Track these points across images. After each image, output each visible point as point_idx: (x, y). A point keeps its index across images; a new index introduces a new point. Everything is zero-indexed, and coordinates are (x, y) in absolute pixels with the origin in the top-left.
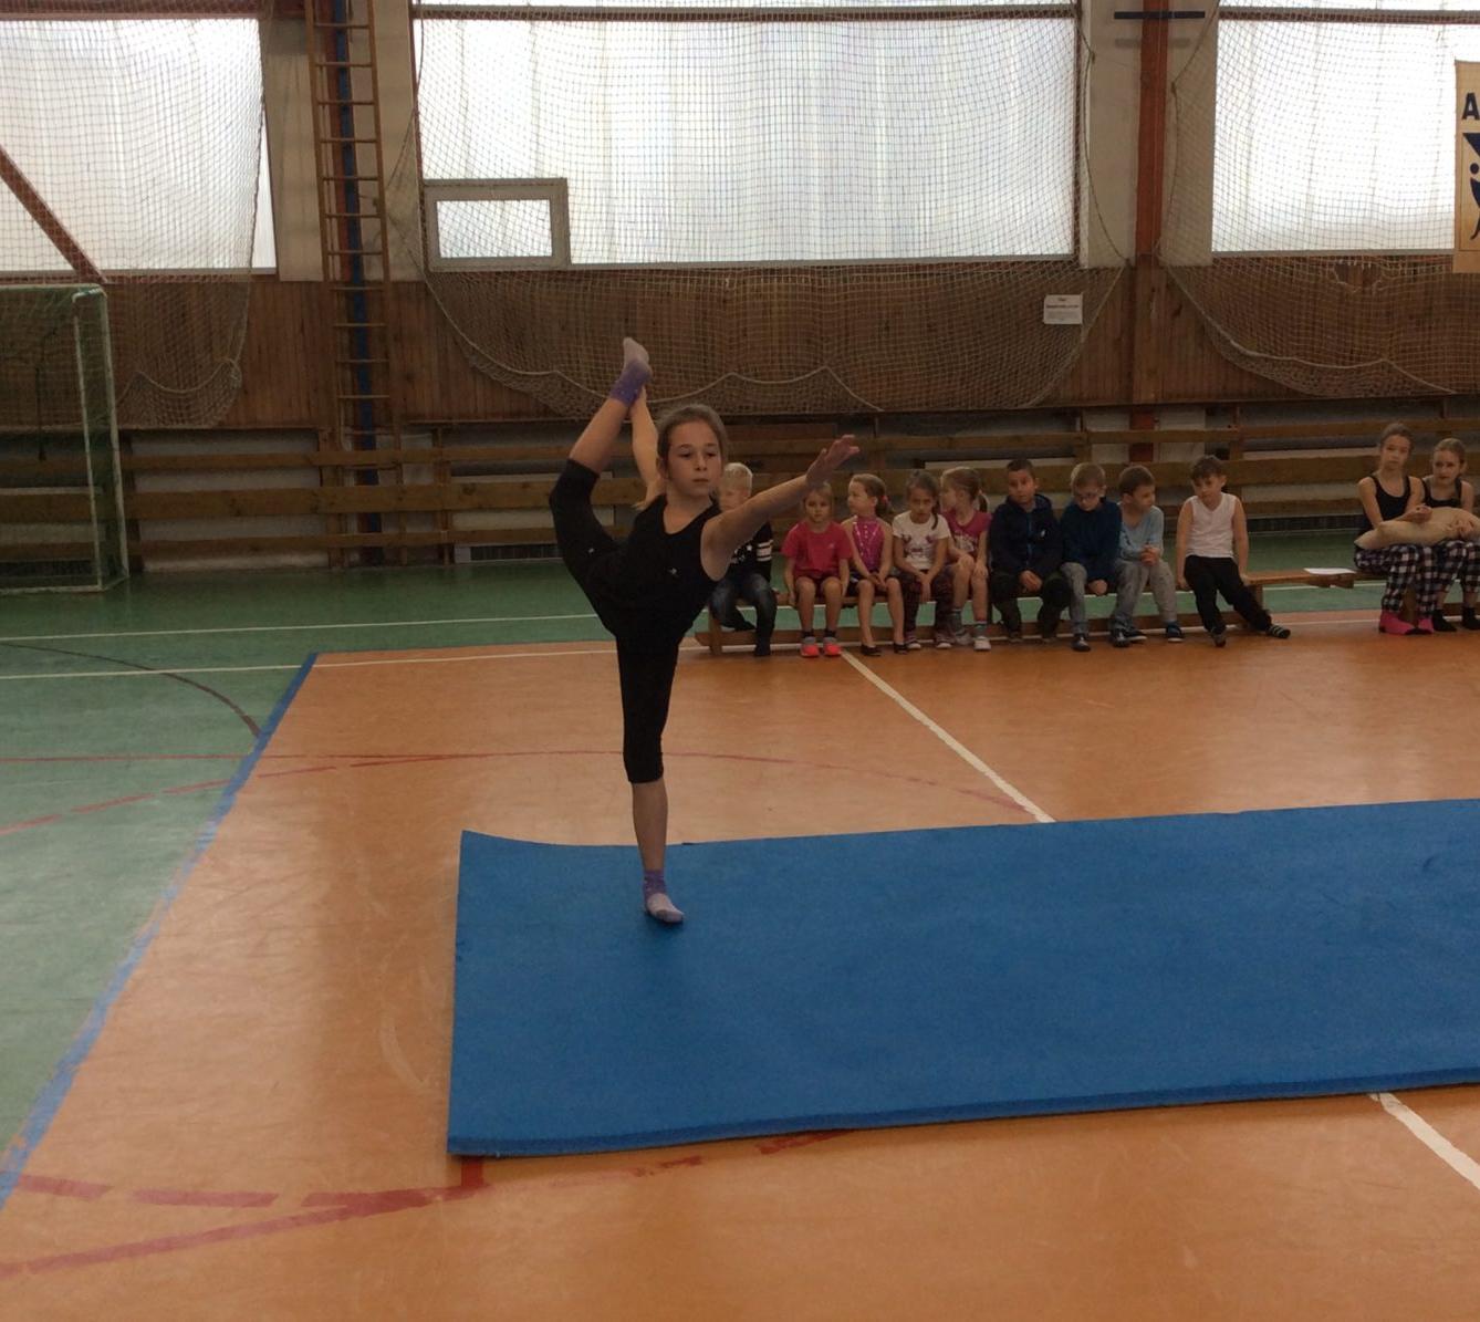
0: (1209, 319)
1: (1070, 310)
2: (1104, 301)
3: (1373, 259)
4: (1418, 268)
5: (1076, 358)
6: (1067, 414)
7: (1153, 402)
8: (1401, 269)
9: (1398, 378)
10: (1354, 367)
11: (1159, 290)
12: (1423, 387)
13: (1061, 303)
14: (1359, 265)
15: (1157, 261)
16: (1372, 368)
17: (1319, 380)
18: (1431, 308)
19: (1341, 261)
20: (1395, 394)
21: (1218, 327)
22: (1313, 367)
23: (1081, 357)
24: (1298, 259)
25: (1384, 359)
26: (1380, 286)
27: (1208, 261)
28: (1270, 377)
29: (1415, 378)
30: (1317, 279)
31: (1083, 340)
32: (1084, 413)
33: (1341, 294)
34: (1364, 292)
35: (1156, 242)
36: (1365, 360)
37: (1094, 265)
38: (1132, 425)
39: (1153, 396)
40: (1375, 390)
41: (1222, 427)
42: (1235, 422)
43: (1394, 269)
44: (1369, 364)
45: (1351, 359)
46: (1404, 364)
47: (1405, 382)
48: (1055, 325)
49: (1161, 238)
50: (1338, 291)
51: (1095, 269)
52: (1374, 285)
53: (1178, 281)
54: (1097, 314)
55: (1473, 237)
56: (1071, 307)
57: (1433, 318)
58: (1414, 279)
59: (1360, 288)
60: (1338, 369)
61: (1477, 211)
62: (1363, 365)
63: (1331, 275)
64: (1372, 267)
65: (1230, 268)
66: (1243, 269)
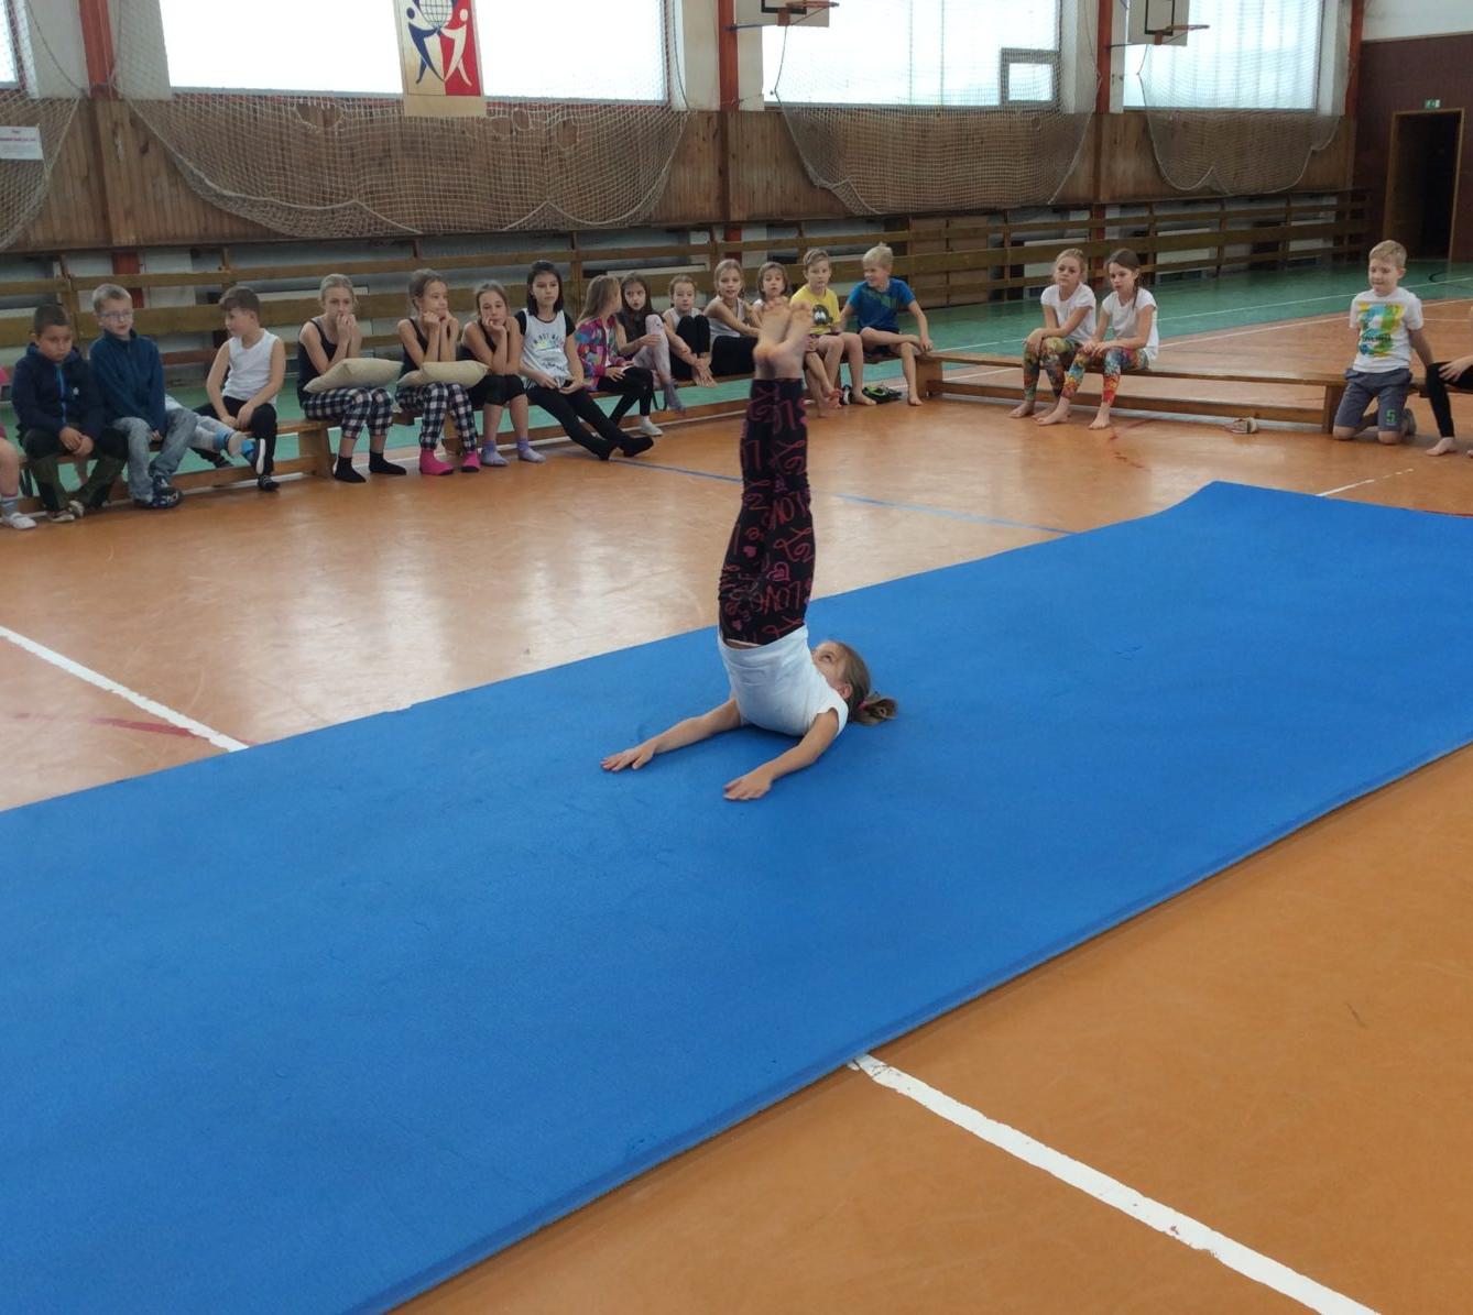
0: (180, 156)
1: (27, 143)
2: (64, 134)
3: (331, 100)
4: (373, 110)
5: (43, 197)
6: (41, 259)
7: (134, 244)
8: (357, 110)
9: (371, 218)
10: (328, 207)
11: (122, 125)
12: (393, 228)
13: (17, 136)
14: (319, 104)
15: (115, 93)
16: (345, 208)
17: (298, 221)
18: (389, 150)
19: (301, 101)
20: (370, 235)
21: (191, 165)
22: (290, 208)
23: (48, 198)
24: (260, 97)
25: (354, 201)
26: (340, 127)
27: (168, 97)
28: (248, 217)
29: (384, 219)
30: (281, 117)
31: (47, 177)
32: (63, 256)
33: (306, 134)
34: (326, 133)
35: (110, 74)
36: (337, 201)
37: (47, 93)
38: (116, 270)
39: (133, 237)
40: (351, 230)
41: (212, 269)
42: (224, 264)
43: (351, 110)
44: (340, 205)
45: (324, 199)
46: (374, 205)
47: (376, 223)
48: (13, 161)
49: (117, 70)
50: (303, 130)
51: (48, 99)
52: (336, 126)
53: (141, 115)
54: (59, 149)
55: (418, 81)
56: (26, 140)
57: (393, 160)
58: (372, 121)
59: (322, 128)
60: (313, 211)
61: (418, 56)
62: (336, 206)
63: (294, 114)
64: (332, 106)
65: (192, 104)
66: (207, 104)
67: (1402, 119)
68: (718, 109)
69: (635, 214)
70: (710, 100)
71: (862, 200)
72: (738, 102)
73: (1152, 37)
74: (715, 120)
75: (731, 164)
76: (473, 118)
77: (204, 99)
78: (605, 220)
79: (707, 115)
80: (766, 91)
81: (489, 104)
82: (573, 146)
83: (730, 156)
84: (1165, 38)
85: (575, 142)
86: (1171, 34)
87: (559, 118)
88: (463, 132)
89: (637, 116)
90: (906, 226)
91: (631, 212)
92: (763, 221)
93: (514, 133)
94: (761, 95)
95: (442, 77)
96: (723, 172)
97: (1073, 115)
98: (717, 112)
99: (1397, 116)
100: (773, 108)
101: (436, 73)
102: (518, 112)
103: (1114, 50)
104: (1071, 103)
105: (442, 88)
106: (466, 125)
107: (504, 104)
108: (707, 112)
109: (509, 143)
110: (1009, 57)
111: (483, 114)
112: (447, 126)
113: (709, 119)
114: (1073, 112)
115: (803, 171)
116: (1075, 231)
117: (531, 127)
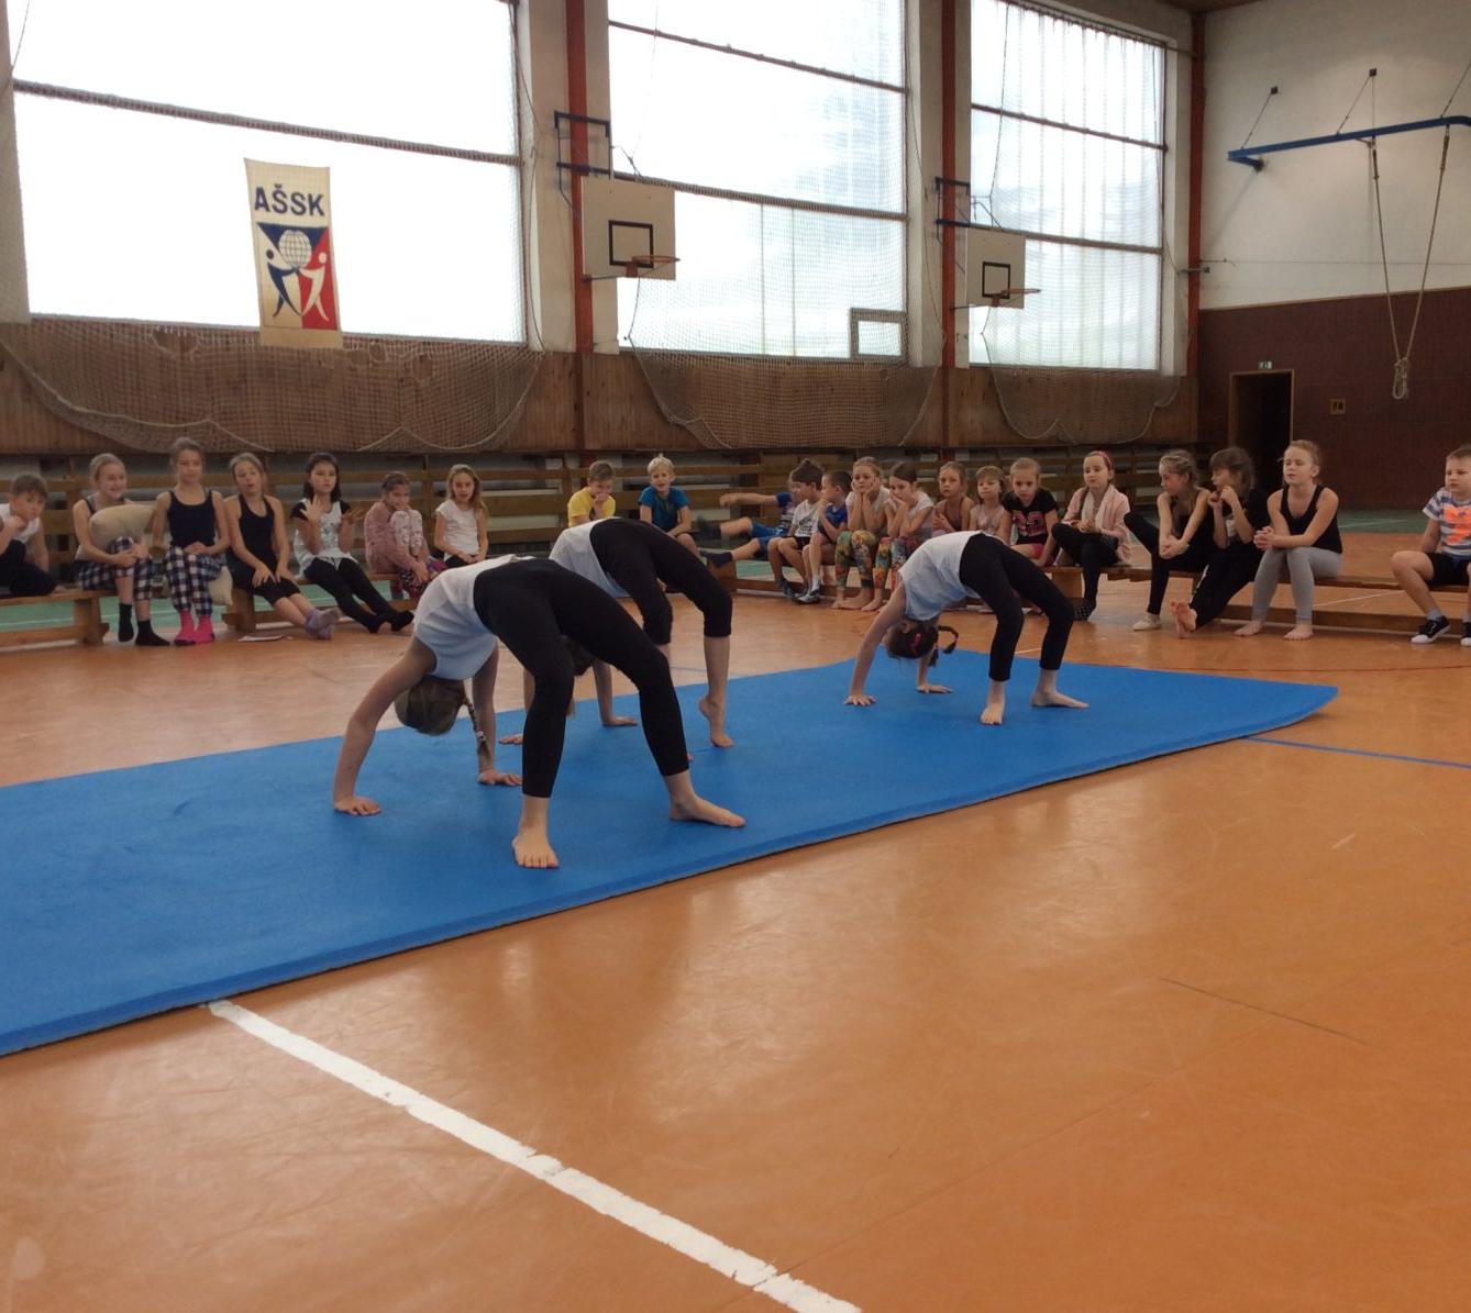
0: (34, 375)
3: (188, 328)
4: (230, 339)
8: (214, 339)
9: (223, 438)
10: (181, 426)
14: (176, 333)
16: (197, 427)
17: (149, 437)
18: (245, 375)
19: (159, 330)
20: (220, 451)
21: (44, 383)
22: (142, 425)
25: (208, 420)
26: (196, 353)
27: (28, 321)
28: (100, 433)
29: (237, 437)
30: (136, 343)
33: (161, 358)
34: (182, 358)
36: (190, 421)
41: (57, 478)
42: (69, 474)
43: (208, 339)
44: (195, 424)
45: (177, 418)
46: (228, 425)
47: (228, 441)
50: (159, 355)
52: (192, 352)
55: (275, 315)
57: (249, 385)
58: (228, 349)
59: (178, 354)
60: (165, 428)
61: (276, 293)
62: (188, 424)
63: (150, 340)
64: (188, 335)
65: (49, 328)
66: (64, 328)
67: (1240, 379)
68: (574, 351)
69: (490, 440)
70: (565, 341)
71: (715, 436)
72: (593, 345)
73: (990, 300)
74: (571, 360)
75: (585, 401)
76: (329, 350)
77: (61, 325)
78: (460, 445)
79: (563, 356)
80: (620, 337)
81: (345, 338)
82: (429, 378)
83: (585, 394)
84: (1002, 301)
85: (431, 374)
86: (1008, 297)
87: (415, 353)
88: (320, 363)
89: (492, 355)
90: (758, 460)
91: (487, 439)
92: (619, 451)
93: (371, 365)
94: (616, 340)
95: (299, 311)
96: (578, 407)
97: (920, 368)
98: (572, 354)
99: (1235, 377)
100: (627, 352)
101: (294, 309)
102: (375, 348)
103: (957, 312)
104: (918, 359)
105: (298, 321)
106: (323, 355)
107: (361, 339)
108: (564, 353)
109: (365, 374)
110: (857, 315)
111: (339, 345)
112: (304, 357)
113: (565, 359)
114: (920, 365)
115: (658, 409)
116: (927, 471)
117: (388, 360)
